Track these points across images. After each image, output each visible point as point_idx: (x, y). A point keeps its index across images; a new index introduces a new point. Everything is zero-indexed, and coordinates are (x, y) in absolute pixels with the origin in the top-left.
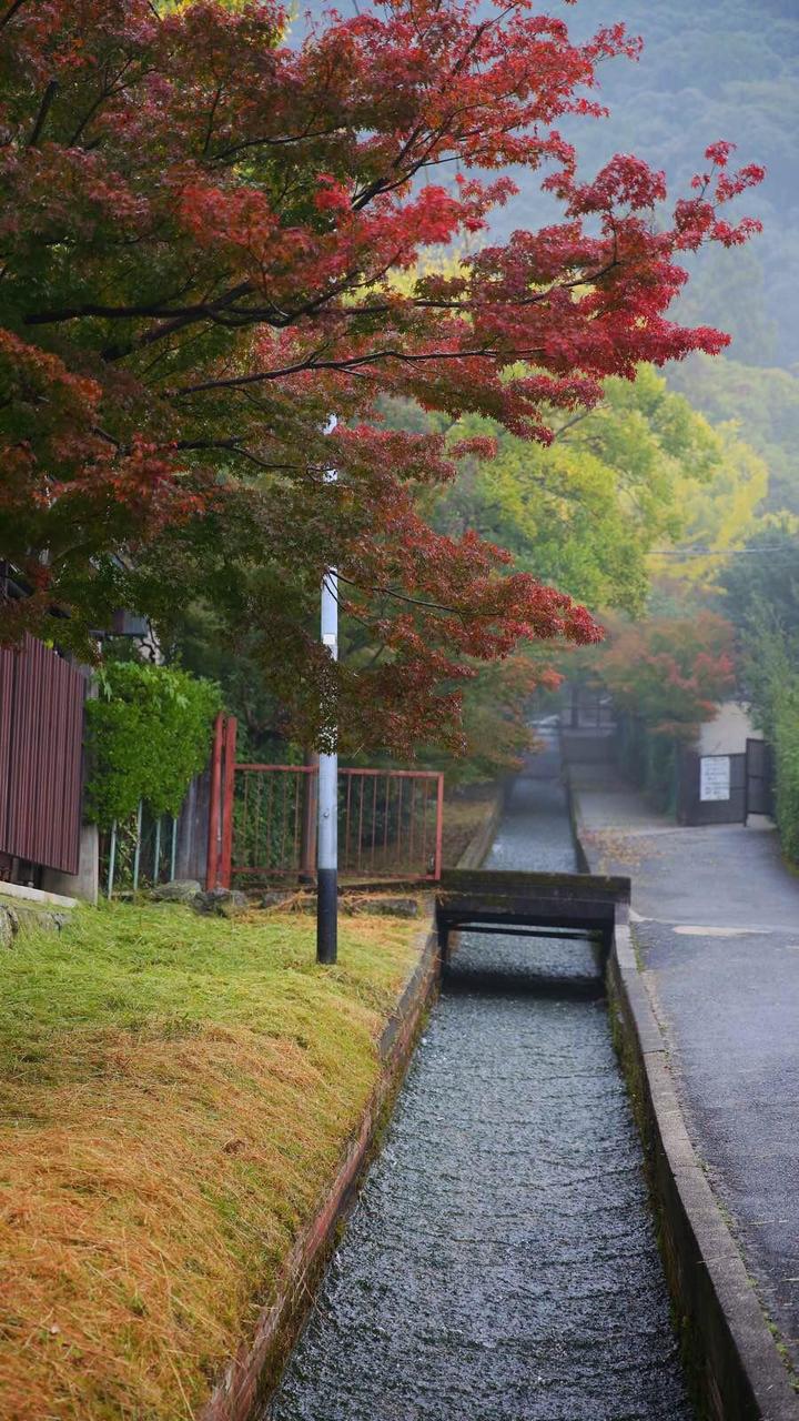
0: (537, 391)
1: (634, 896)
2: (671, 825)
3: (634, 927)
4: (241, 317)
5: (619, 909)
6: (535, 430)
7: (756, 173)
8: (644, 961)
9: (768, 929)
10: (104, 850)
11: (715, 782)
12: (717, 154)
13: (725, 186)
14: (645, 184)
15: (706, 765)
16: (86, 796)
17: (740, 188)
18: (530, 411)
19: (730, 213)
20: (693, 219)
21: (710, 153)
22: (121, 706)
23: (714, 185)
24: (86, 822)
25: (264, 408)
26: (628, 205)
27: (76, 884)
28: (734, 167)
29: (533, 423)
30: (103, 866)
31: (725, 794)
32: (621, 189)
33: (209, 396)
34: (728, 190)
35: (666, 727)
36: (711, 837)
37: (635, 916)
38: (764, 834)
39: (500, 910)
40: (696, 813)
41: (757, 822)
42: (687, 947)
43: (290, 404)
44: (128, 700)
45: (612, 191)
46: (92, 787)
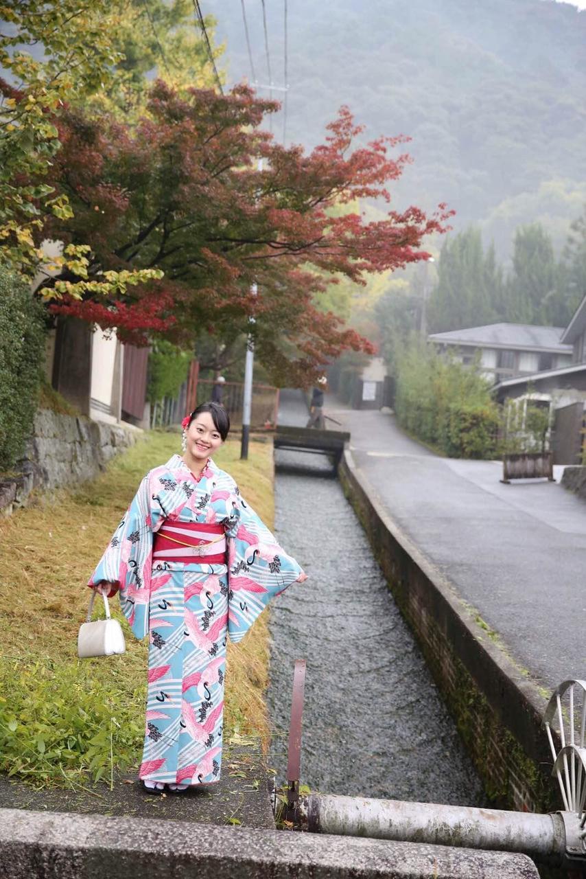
0: (362, 267)
1: (351, 440)
2: (349, 409)
3: (352, 452)
4: (280, 246)
5: (346, 445)
6: (361, 281)
7: (453, 213)
8: (358, 465)
9: (401, 455)
10: (152, 412)
11: (369, 393)
12: (442, 207)
13: (443, 216)
14: (419, 216)
15: (366, 386)
16: (148, 391)
17: (447, 217)
18: (360, 274)
19: (443, 224)
20: (432, 225)
21: (440, 206)
22: (161, 356)
23: (440, 216)
24: (147, 400)
25: (267, 267)
26: (414, 221)
27: (141, 424)
28: (446, 211)
29: (361, 278)
30: (152, 418)
31: (373, 398)
32: (412, 216)
33: (248, 261)
34: (444, 217)
35: (351, 369)
36: (368, 415)
37: (352, 448)
38: (389, 415)
39: (299, 442)
40: (360, 404)
41: (386, 410)
42: (373, 460)
43: (276, 266)
44: (163, 353)
45: (409, 217)
46: (150, 387)
